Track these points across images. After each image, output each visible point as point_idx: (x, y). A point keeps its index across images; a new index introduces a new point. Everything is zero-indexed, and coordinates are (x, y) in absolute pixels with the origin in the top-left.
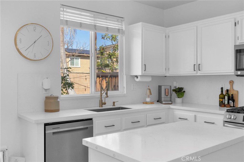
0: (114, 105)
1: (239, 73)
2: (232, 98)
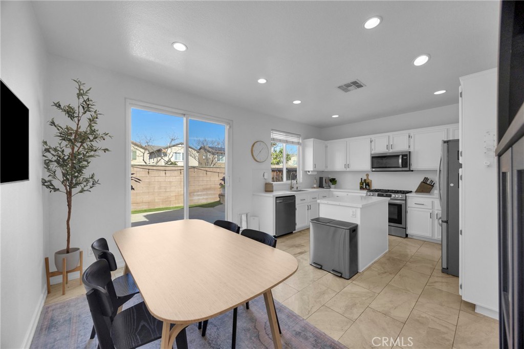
0: (297, 189)
1: (374, 170)
2: (367, 184)
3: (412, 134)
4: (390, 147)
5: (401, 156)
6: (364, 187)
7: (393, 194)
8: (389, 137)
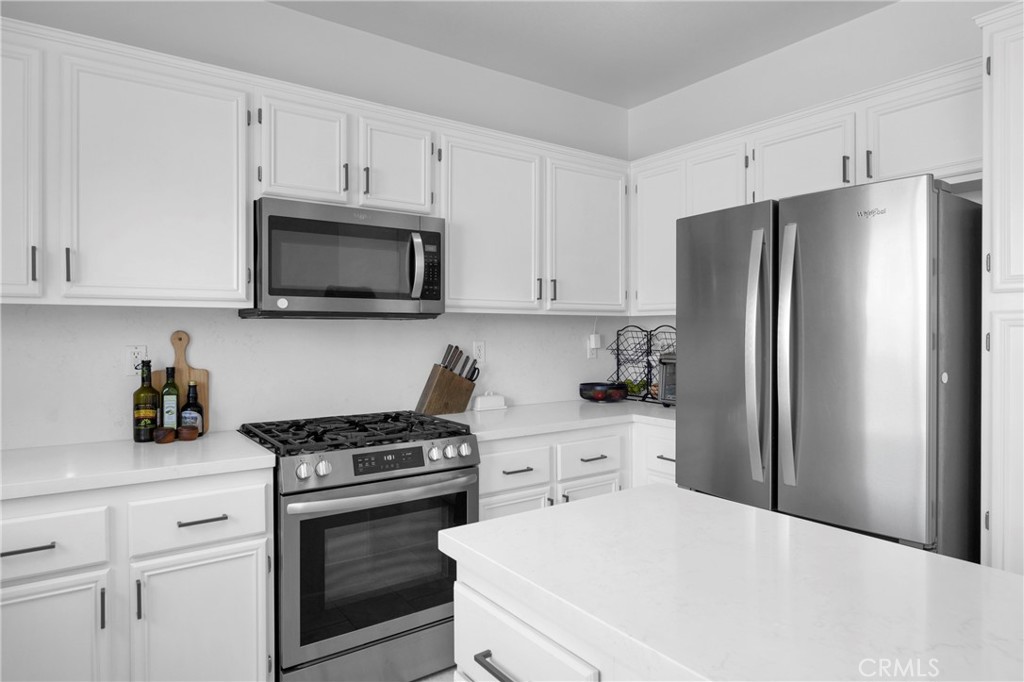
1: (283, 303)
2: (193, 400)
3: (443, 145)
4: (358, 179)
5: (418, 240)
6: (170, 421)
7: (424, 444)
8: (349, 119)
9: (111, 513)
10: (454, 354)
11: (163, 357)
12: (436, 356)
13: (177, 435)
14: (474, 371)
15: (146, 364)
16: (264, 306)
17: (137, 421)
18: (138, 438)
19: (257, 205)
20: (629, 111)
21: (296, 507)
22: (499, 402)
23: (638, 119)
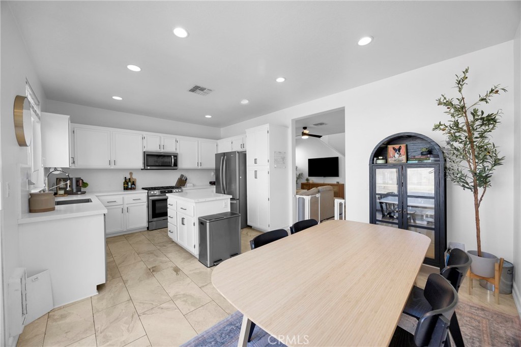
1: (149, 168)
2: (133, 183)
3: (178, 140)
4: (162, 147)
5: (173, 157)
6: (130, 187)
7: (173, 190)
8: (160, 137)
9: (123, 198)
10: (182, 176)
11: (128, 177)
12: (179, 176)
13: (131, 189)
14: (186, 179)
15: (125, 178)
16: (146, 168)
17: (124, 187)
18: (124, 189)
19: (144, 152)
20: (222, 129)
21: (150, 198)
22: (192, 185)
23: (222, 131)
